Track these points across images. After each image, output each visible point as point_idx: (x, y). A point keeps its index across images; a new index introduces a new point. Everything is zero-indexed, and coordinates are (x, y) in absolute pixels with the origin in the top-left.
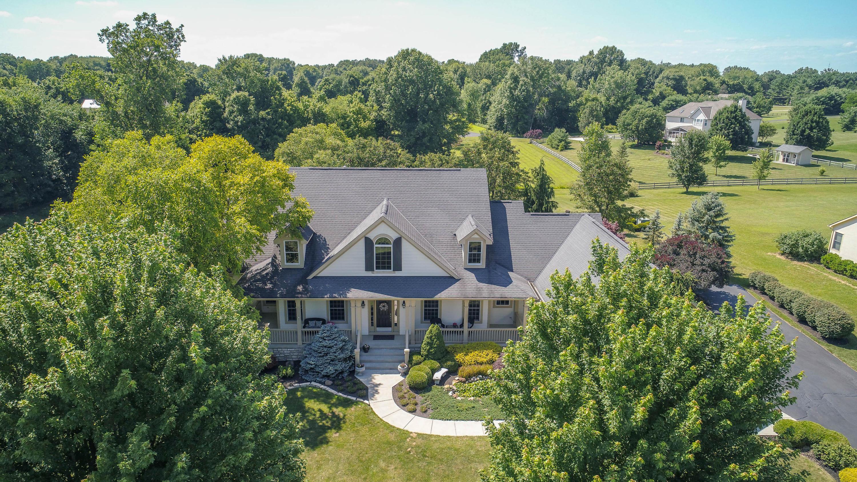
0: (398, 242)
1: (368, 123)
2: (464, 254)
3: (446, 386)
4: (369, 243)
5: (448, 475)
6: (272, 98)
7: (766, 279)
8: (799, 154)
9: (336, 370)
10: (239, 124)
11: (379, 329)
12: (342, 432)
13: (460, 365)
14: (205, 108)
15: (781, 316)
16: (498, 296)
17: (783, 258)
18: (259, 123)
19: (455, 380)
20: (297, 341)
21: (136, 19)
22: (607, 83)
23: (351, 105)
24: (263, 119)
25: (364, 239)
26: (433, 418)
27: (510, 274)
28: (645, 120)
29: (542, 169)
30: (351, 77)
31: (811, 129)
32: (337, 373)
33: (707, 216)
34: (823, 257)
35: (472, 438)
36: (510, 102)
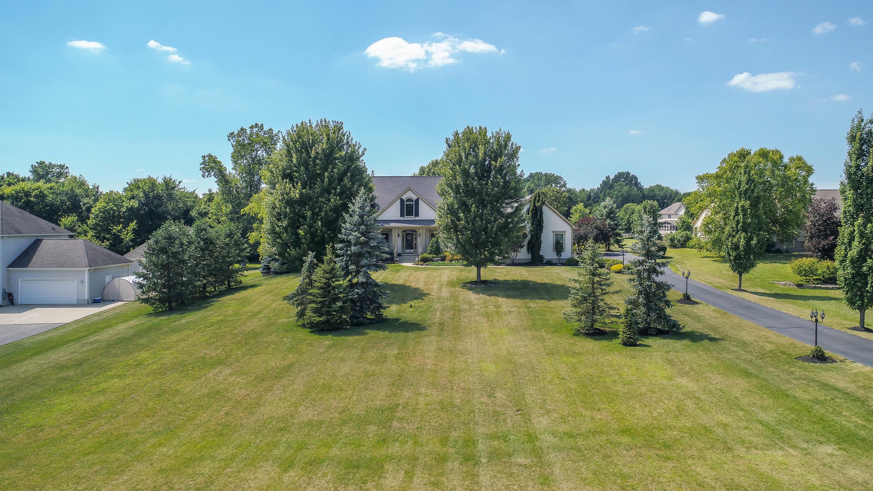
0: (417, 201)
4: (402, 201)
11: (407, 251)
13: (447, 256)
21: (250, 128)
25: (399, 200)
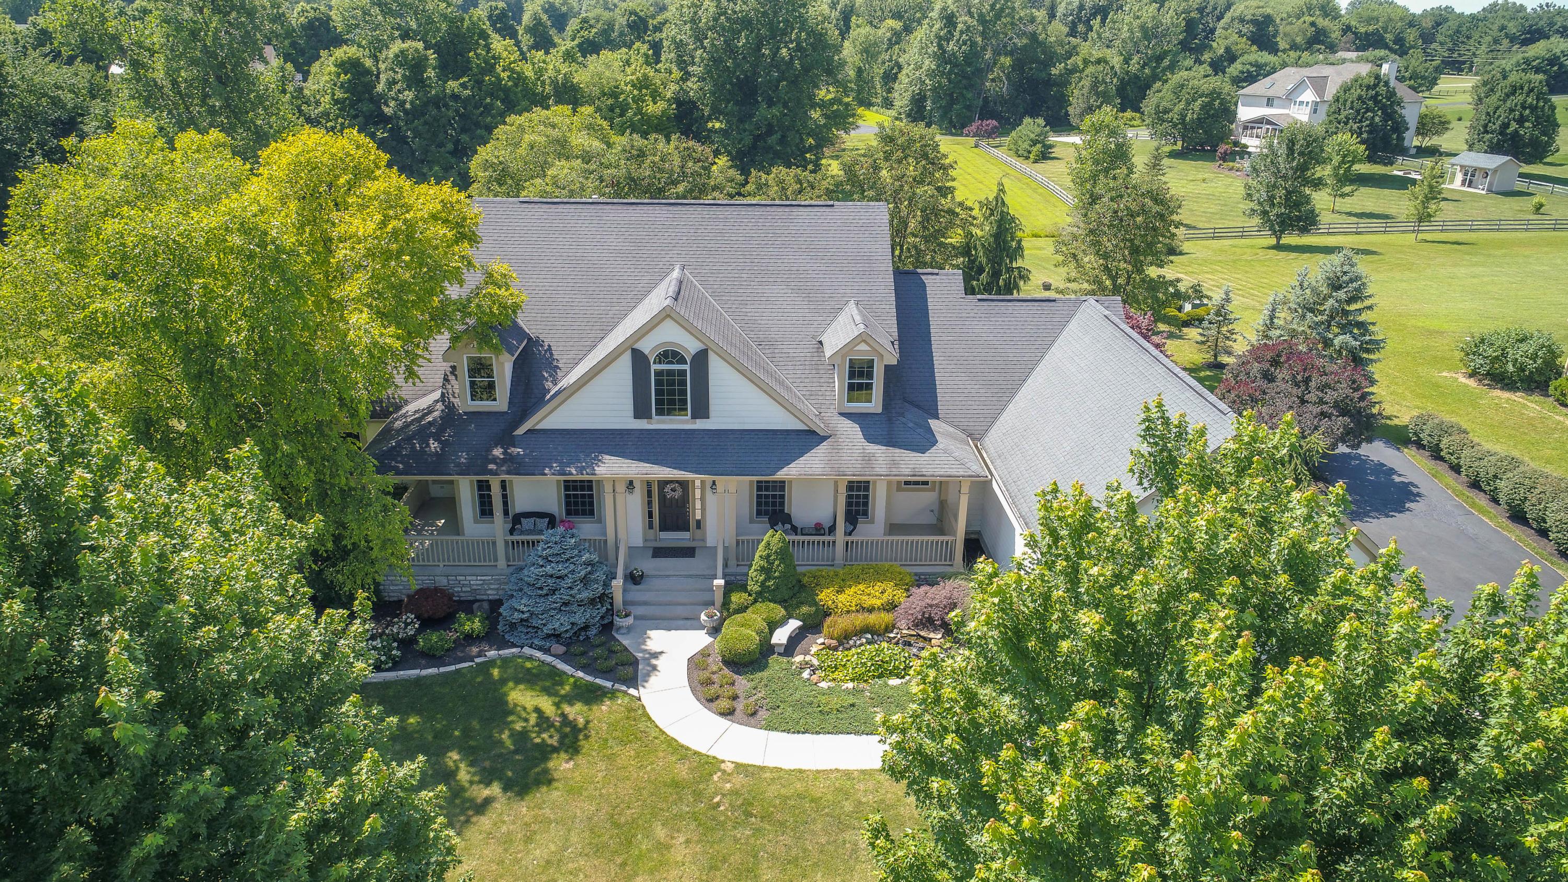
0: (701, 358)
1: (661, 105)
2: (838, 384)
3: (798, 659)
4: (639, 359)
5: (797, 859)
6: (471, 54)
7: (1446, 429)
8: (1495, 171)
9: (573, 624)
10: (408, 106)
11: (664, 535)
12: (580, 759)
13: (827, 614)
14: (338, 75)
15: (1473, 505)
16: (907, 471)
17: (1472, 383)
18: (446, 105)
19: (817, 643)
20: (496, 560)
22: (1126, 28)
23: (629, 70)
24: (455, 97)
25: (629, 353)
26: (770, 727)
27: (933, 423)
28: (1199, 102)
29: (1000, 201)
30: (631, 13)
31: (1521, 121)
32: (576, 629)
33: (1331, 302)
34: (1553, 384)
35: (848, 774)
36: (938, 66)
